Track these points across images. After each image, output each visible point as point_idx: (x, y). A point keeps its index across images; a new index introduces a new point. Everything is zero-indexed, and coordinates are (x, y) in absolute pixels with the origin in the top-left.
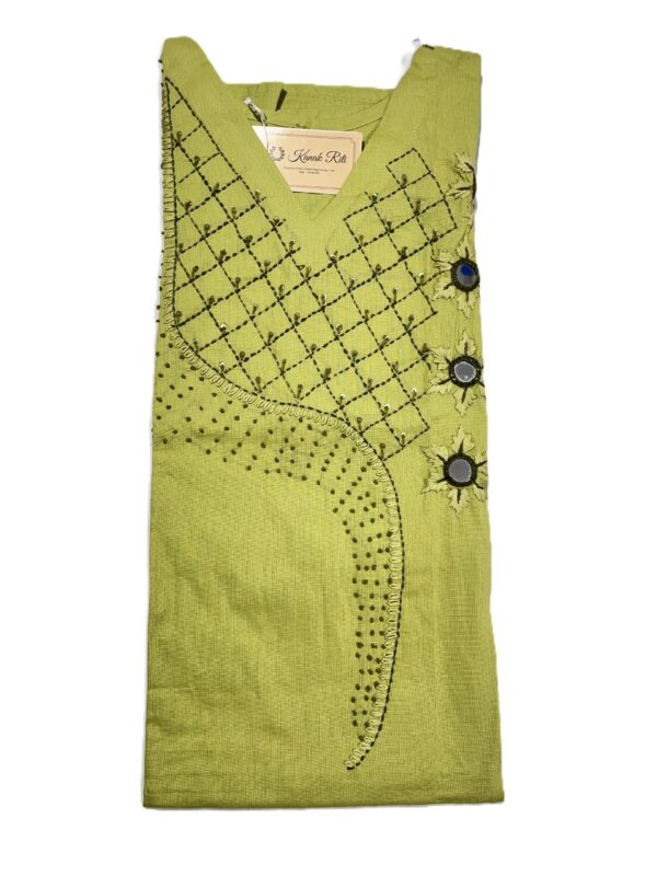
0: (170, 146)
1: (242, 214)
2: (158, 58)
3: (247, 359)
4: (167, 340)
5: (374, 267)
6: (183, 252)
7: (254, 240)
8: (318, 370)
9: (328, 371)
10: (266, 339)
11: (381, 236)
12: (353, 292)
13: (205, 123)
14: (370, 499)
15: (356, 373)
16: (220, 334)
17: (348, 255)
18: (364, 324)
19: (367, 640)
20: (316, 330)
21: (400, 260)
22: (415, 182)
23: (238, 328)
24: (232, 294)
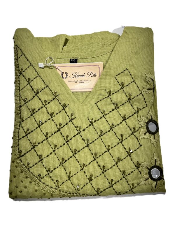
0: (18, 74)
1: (49, 103)
2: (13, 37)
3: (52, 172)
4: (15, 164)
5: (111, 125)
6: (23, 121)
7: (55, 114)
8: (86, 176)
9: (91, 176)
10: (61, 161)
11: (113, 110)
12: (102, 137)
13: (32, 64)
15: (105, 176)
16: (39, 159)
17: (98, 120)
18: (107, 152)
20: (85, 156)
21: (123, 121)
22: (127, 86)
23: (48, 156)
24: (44, 140)
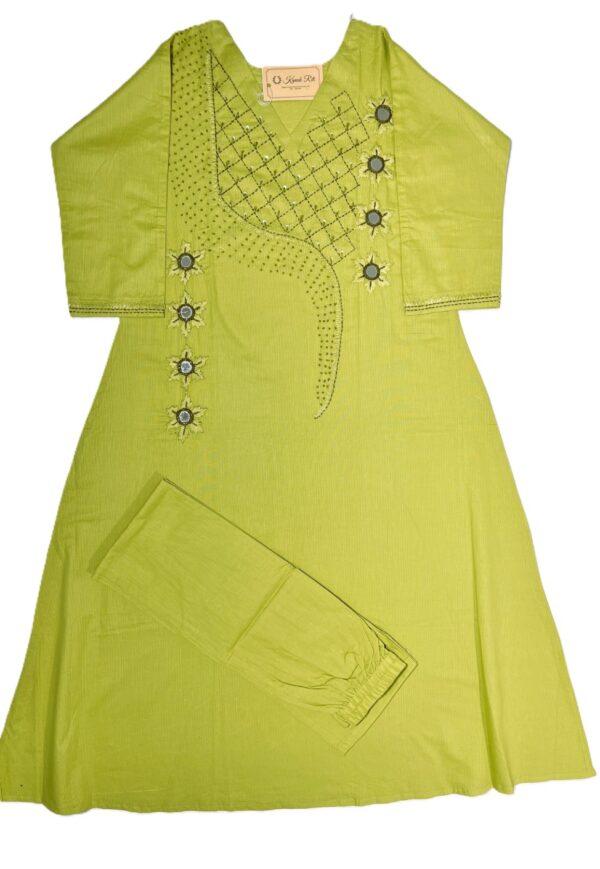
1: (252, 130)
3: (258, 211)
5: (325, 160)
7: (259, 145)
8: (297, 216)
10: (268, 199)
11: (328, 142)
12: (314, 174)
13: (231, 78)
14: (326, 286)
15: (317, 217)
16: (243, 197)
17: (310, 154)
18: (320, 191)
19: (325, 357)
21: (338, 156)
22: (345, 112)
23: (253, 193)
24: (248, 175)
